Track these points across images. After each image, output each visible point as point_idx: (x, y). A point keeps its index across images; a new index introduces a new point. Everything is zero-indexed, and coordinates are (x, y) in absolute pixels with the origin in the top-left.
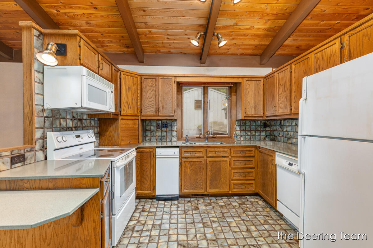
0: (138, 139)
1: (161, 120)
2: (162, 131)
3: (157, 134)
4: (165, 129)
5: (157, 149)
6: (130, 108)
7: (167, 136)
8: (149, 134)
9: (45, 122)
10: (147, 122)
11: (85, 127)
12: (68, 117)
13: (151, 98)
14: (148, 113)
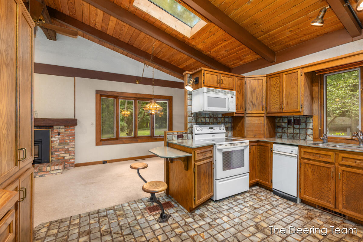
0: (263, 134)
1: (293, 117)
2: (294, 128)
3: (289, 131)
4: (298, 126)
5: (274, 145)
6: (255, 107)
7: (300, 134)
8: (280, 130)
9: (192, 119)
10: (278, 119)
11: (220, 122)
12: (206, 116)
13: (275, 95)
14: (273, 111)
